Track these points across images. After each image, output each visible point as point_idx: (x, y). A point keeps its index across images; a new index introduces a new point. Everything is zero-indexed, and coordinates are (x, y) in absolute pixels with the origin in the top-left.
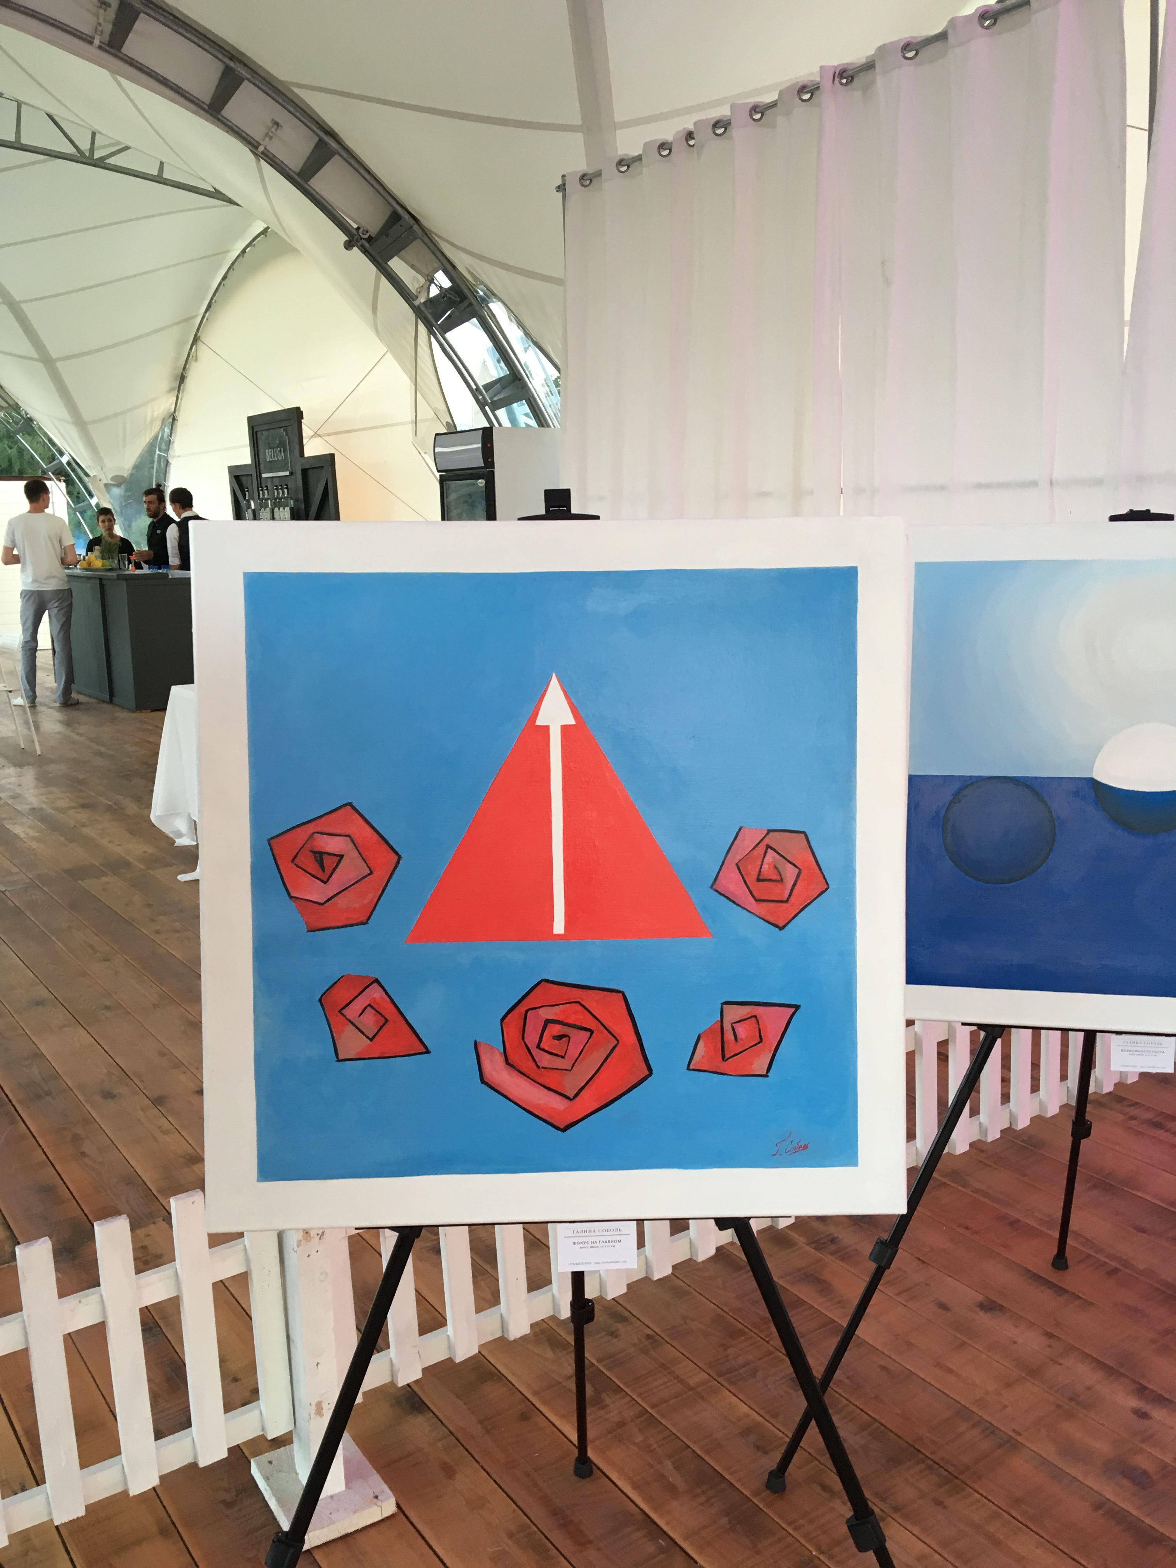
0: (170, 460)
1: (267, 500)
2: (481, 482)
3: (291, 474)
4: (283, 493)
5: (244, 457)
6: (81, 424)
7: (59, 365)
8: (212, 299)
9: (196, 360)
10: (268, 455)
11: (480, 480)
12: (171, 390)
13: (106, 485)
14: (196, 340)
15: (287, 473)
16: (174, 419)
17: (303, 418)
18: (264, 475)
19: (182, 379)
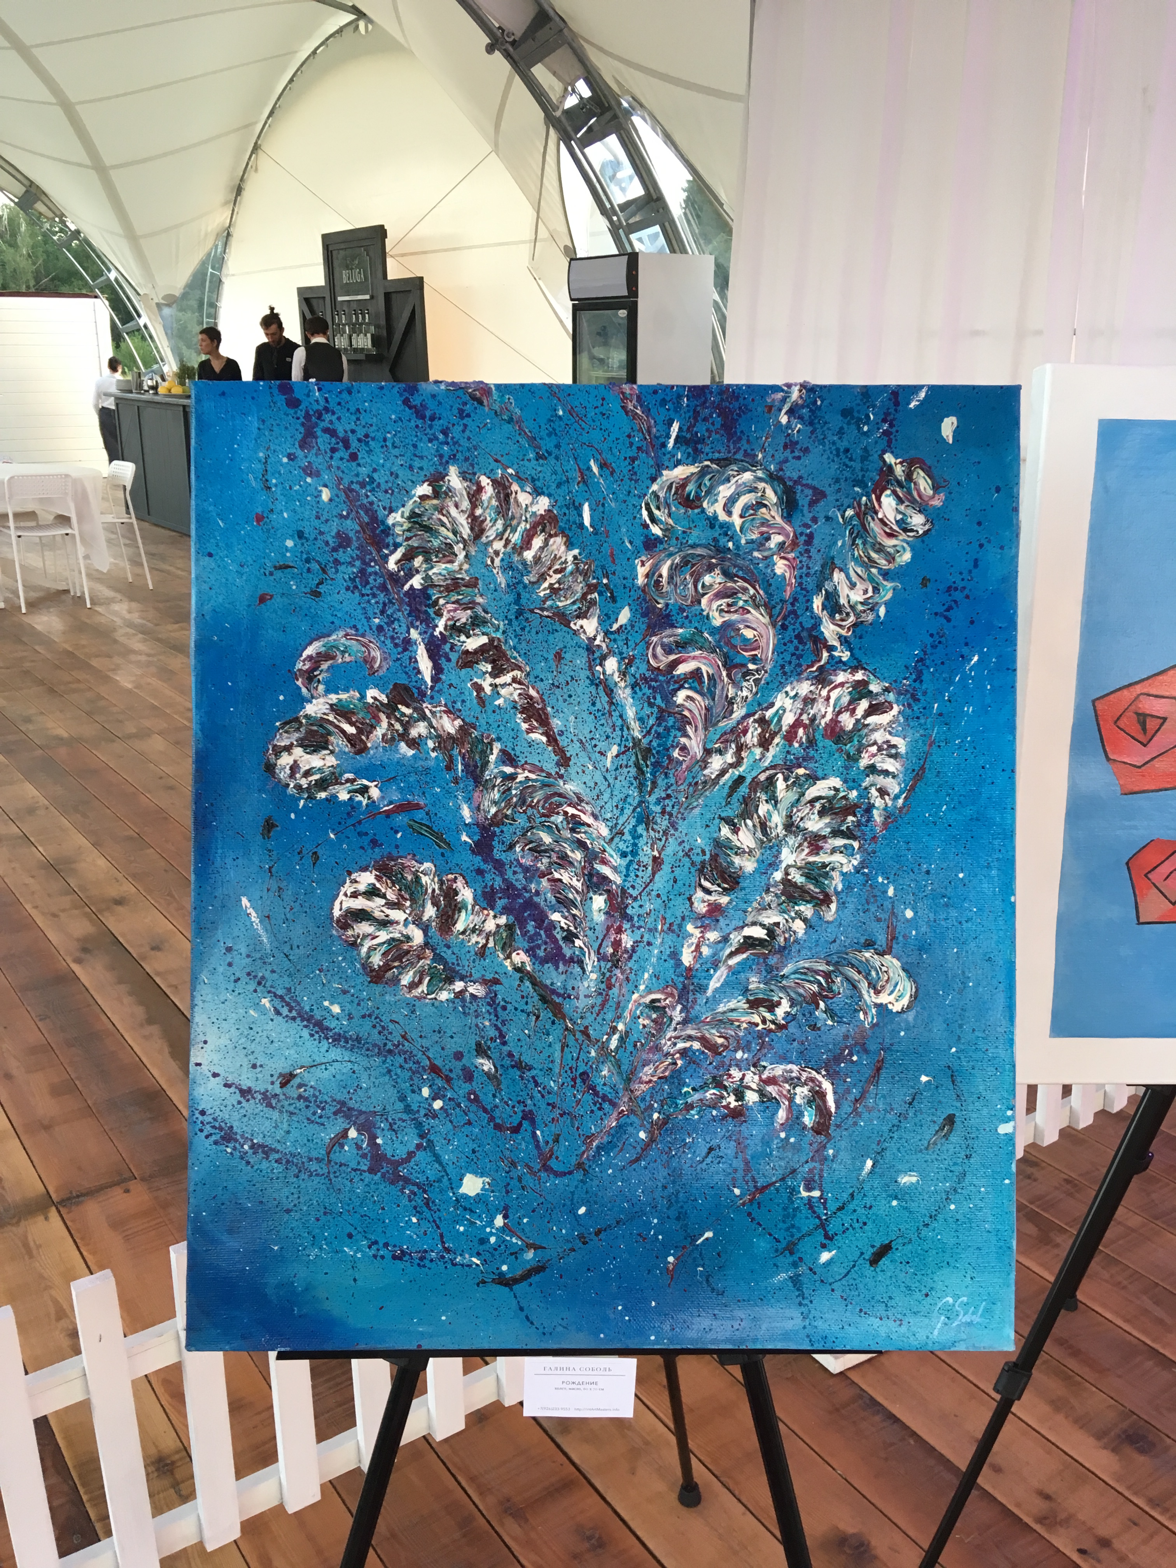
0: (223, 279)
1: (344, 325)
2: (623, 313)
3: (372, 297)
4: (364, 318)
6: (132, 237)
7: (112, 173)
8: (276, 103)
9: (256, 170)
10: (345, 276)
11: (621, 311)
12: (226, 203)
13: (158, 305)
14: (256, 148)
15: (367, 297)
16: (229, 235)
17: (386, 237)
18: (340, 299)
19: (239, 191)
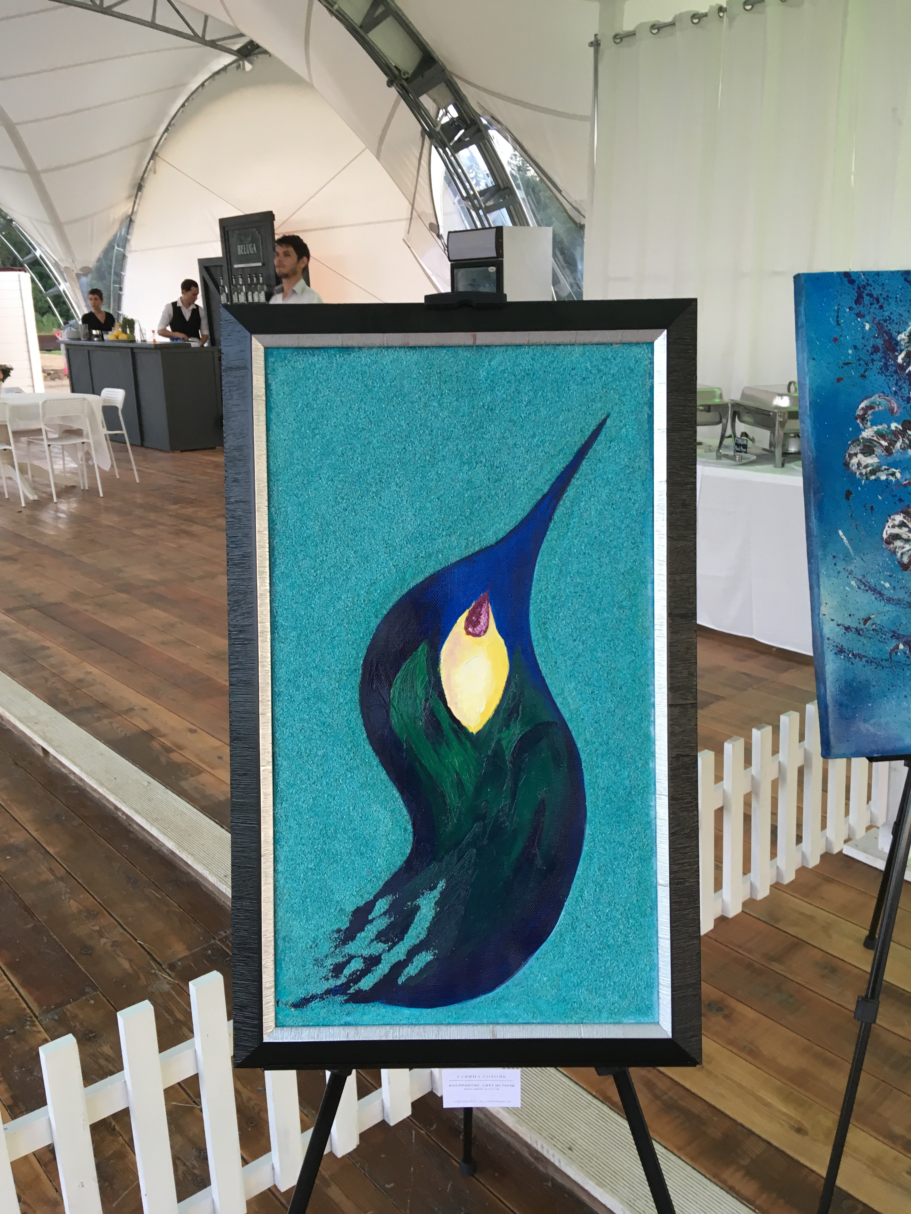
0: (127, 254)
1: (241, 285)
3: (263, 264)
4: (258, 279)
5: (215, 250)
6: (58, 225)
7: (44, 177)
8: (171, 122)
9: (155, 172)
10: (240, 250)
11: (491, 268)
12: (129, 197)
13: (77, 274)
14: (154, 155)
15: (260, 264)
16: (131, 221)
18: (236, 266)
19: (140, 188)
